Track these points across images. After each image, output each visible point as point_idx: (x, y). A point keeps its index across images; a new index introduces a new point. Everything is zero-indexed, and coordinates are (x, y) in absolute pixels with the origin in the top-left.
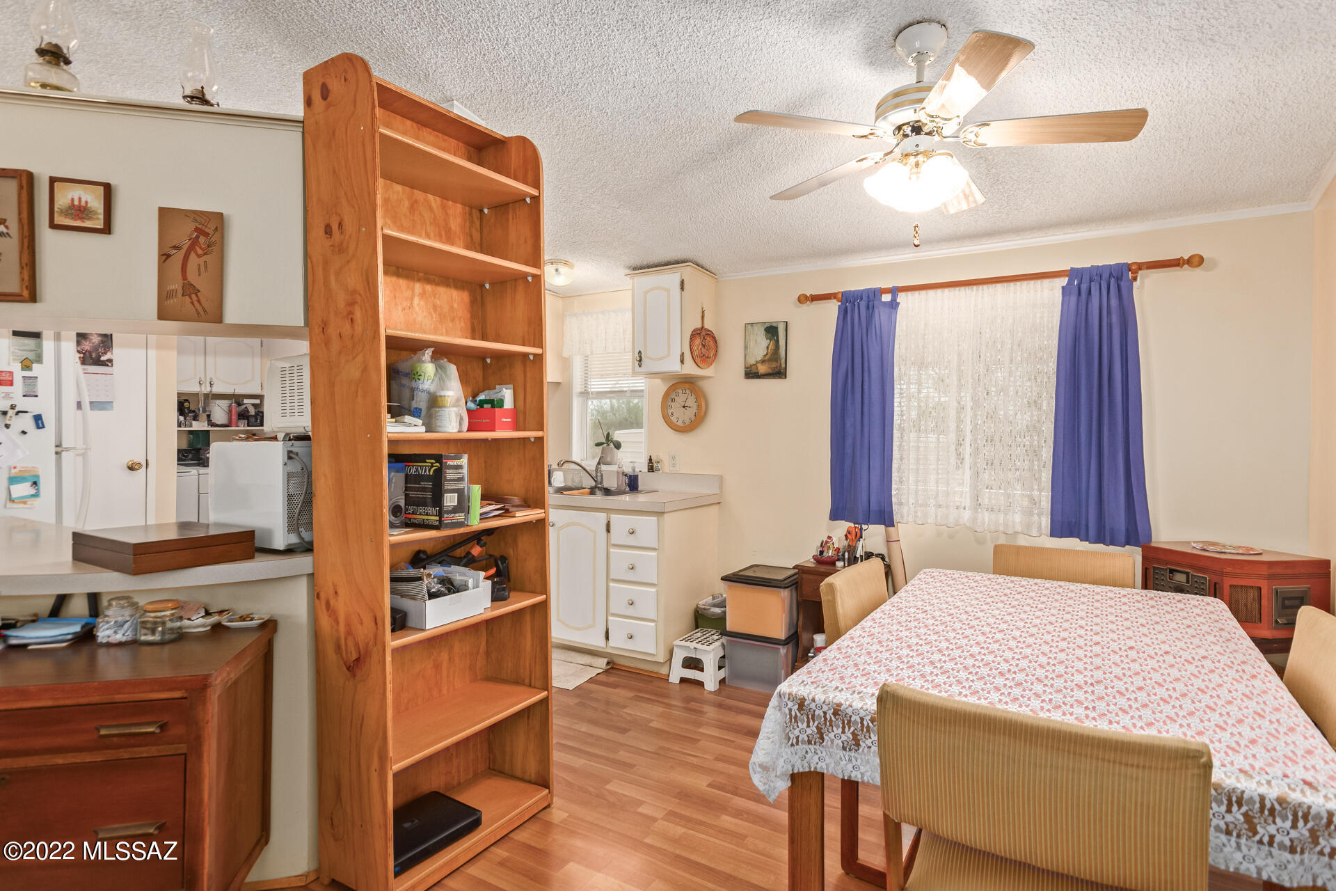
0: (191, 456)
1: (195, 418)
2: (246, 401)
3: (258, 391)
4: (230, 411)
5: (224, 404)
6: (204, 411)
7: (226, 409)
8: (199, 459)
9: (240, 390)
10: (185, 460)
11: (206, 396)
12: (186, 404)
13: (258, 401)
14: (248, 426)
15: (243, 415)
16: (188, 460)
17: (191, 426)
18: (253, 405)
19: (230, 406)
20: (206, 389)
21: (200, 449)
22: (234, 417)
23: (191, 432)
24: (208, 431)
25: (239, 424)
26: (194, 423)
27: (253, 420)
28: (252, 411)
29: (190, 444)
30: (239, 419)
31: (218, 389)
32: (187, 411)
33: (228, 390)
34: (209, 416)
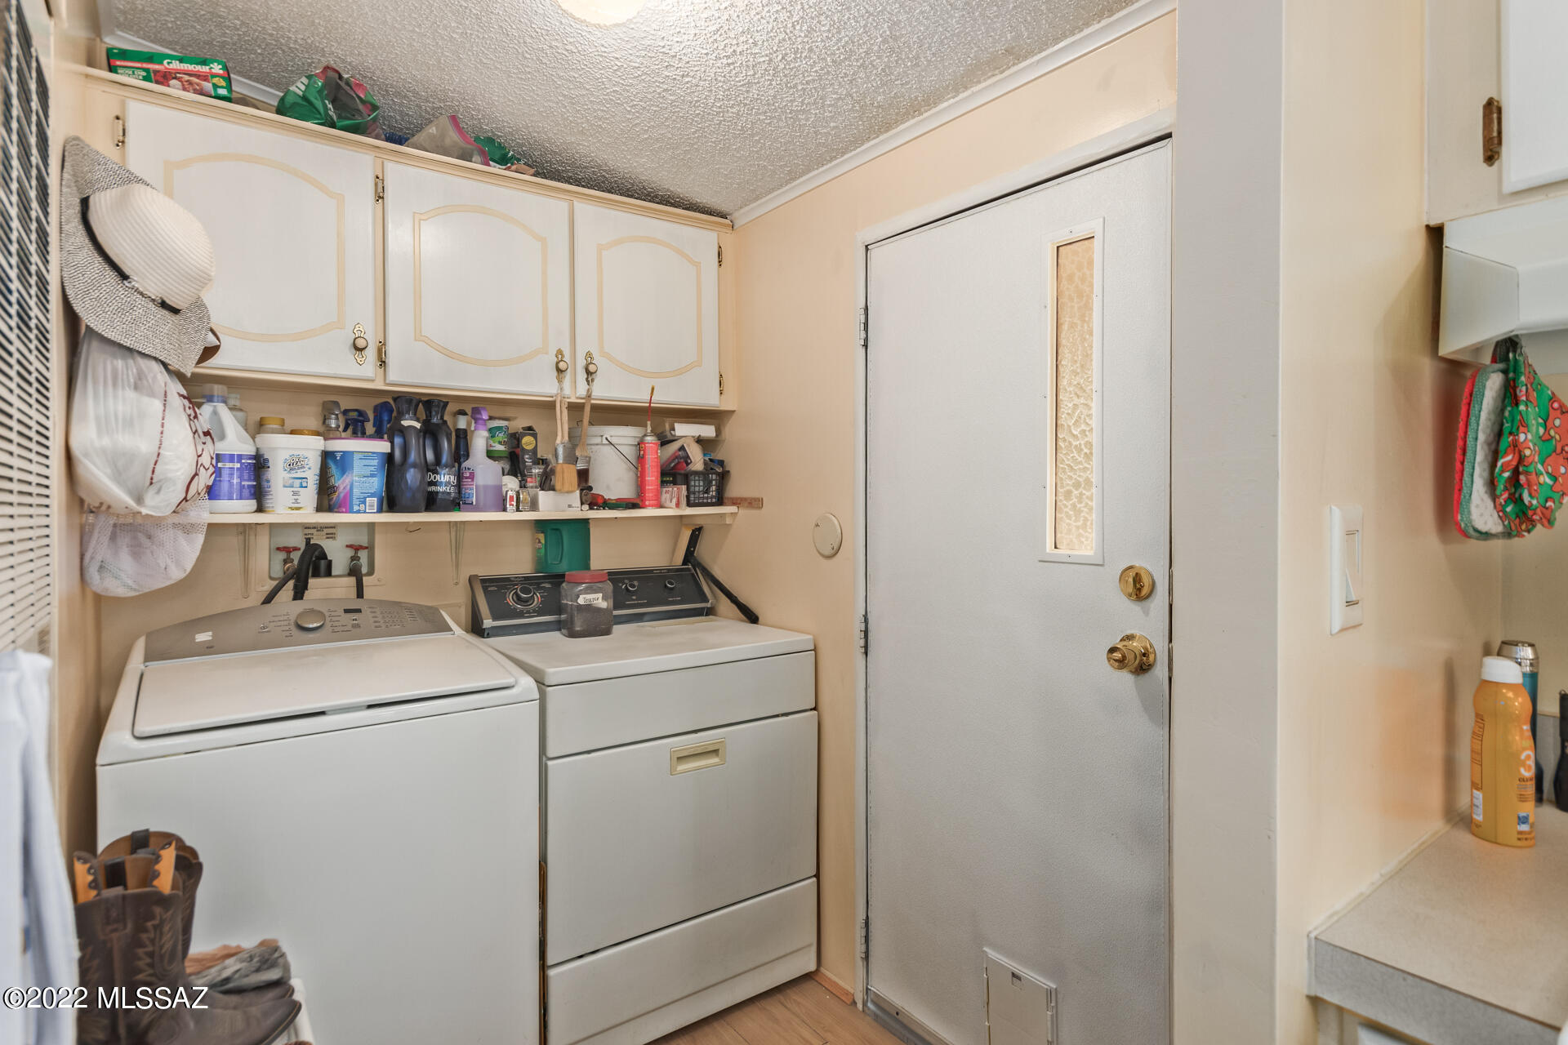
0: (538, 599)
1: (546, 483)
2: (684, 430)
3: (708, 398)
4: (641, 459)
5: (624, 436)
6: (572, 459)
7: (630, 452)
8: (559, 609)
9: (669, 396)
10: (521, 615)
11: (575, 409)
12: (527, 442)
13: (708, 431)
14: (689, 504)
15: (674, 473)
16: (529, 614)
17: (534, 506)
18: (699, 441)
19: (640, 444)
20: (575, 389)
21: (562, 576)
22: (652, 478)
23: (541, 525)
24: (586, 521)
25: (665, 497)
26: (544, 497)
27: (698, 485)
28: (697, 462)
29: (540, 562)
30: (663, 483)
31: (610, 389)
32: (529, 462)
33: (632, 393)
34: (583, 475)
